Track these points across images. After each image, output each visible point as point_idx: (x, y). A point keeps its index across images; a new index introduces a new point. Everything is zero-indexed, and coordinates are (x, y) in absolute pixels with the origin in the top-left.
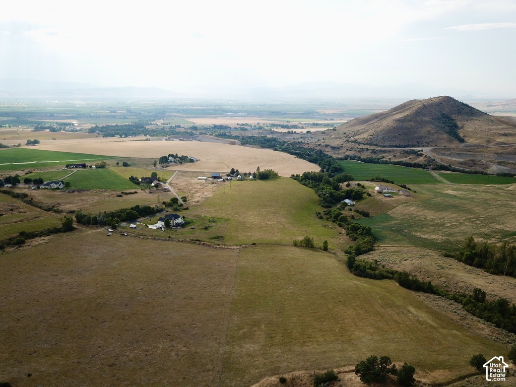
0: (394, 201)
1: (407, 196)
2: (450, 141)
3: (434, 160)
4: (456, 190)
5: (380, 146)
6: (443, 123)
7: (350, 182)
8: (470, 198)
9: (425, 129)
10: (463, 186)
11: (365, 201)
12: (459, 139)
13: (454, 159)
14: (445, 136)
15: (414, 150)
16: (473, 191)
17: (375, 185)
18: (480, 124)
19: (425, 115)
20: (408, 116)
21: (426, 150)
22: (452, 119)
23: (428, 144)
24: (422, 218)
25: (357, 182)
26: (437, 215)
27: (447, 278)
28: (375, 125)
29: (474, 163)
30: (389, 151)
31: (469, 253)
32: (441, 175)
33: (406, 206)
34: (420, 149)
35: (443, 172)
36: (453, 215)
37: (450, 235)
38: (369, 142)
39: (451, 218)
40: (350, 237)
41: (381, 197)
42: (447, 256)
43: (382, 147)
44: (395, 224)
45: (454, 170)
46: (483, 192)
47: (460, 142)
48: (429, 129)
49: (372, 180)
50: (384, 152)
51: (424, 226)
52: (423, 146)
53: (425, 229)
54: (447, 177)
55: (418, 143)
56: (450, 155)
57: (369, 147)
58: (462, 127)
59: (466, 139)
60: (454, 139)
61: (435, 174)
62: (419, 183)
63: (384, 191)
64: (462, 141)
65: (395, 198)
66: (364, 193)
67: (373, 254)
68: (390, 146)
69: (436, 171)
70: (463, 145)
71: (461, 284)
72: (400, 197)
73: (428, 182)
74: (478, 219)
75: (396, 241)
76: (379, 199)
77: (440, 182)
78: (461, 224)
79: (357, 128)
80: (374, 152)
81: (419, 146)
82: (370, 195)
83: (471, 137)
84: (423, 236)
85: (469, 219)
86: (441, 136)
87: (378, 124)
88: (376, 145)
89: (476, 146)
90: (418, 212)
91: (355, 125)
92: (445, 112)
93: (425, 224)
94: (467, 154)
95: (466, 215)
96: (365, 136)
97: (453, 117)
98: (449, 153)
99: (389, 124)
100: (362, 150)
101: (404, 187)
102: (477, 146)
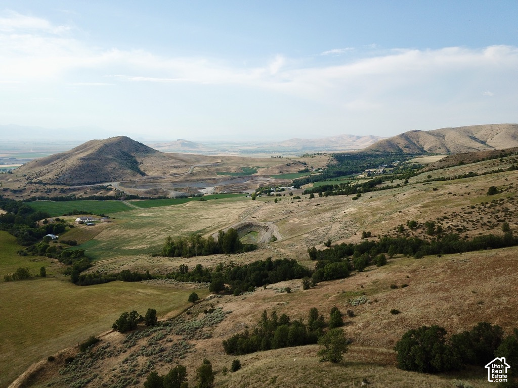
0: (97, 227)
1: (108, 222)
2: (134, 175)
3: (124, 193)
4: (148, 212)
5: (68, 185)
6: (125, 160)
7: (48, 219)
8: (161, 216)
9: (109, 166)
10: (152, 209)
11: (68, 232)
12: (141, 173)
13: (140, 190)
14: (129, 171)
15: (103, 186)
16: (161, 211)
17: (74, 218)
18: (156, 159)
19: (108, 154)
20: (91, 154)
21: (115, 185)
22: (132, 156)
23: (115, 180)
24: (126, 236)
25: (55, 218)
26: (138, 231)
27: (159, 267)
28: (59, 164)
29: (156, 191)
30: (79, 189)
31: (170, 248)
32: (132, 203)
33: (109, 230)
34: (109, 184)
35: (133, 200)
36: (151, 230)
37: (152, 243)
38: (56, 182)
39: (150, 232)
40: (64, 262)
41: (83, 227)
42: (154, 256)
43: (71, 186)
44: (104, 245)
45: (142, 198)
46: (168, 210)
47: (142, 175)
48: (113, 165)
49: (70, 214)
50: (74, 190)
51: (130, 241)
52: (111, 181)
53: (131, 243)
54: (138, 204)
55: (106, 179)
56: (136, 187)
57: (56, 187)
58: (141, 163)
59: (146, 173)
60: (136, 173)
61: (126, 203)
62: (115, 212)
63: (86, 221)
64: (143, 174)
65: (98, 225)
66: (66, 226)
67: (92, 269)
68: (79, 184)
69: (128, 201)
70: (145, 177)
71: (170, 268)
72: (102, 224)
73: (123, 210)
74: (170, 228)
75: (110, 256)
76: (83, 228)
77: (133, 209)
78: (159, 234)
79: (38, 169)
80: (63, 191)
81: (107, 182)
82: (72, 227)
83: (150, 171)
84: (132, 248)
85: (163, 230)
86: (125, 172)
87: (62, 163)
88: (64, 184)
89: (155, 178)
90: (121, 232)
91: (35, 166)
92: (125, 150)
93: (130, 240)
94: (150, 185)
95: (160, 227)
96: (50, 176)
97: (132, 154)
98: (135, 185)
99: (74, 163)
100: (50, 190)
101: (103, 216)
102: (157, 178)
